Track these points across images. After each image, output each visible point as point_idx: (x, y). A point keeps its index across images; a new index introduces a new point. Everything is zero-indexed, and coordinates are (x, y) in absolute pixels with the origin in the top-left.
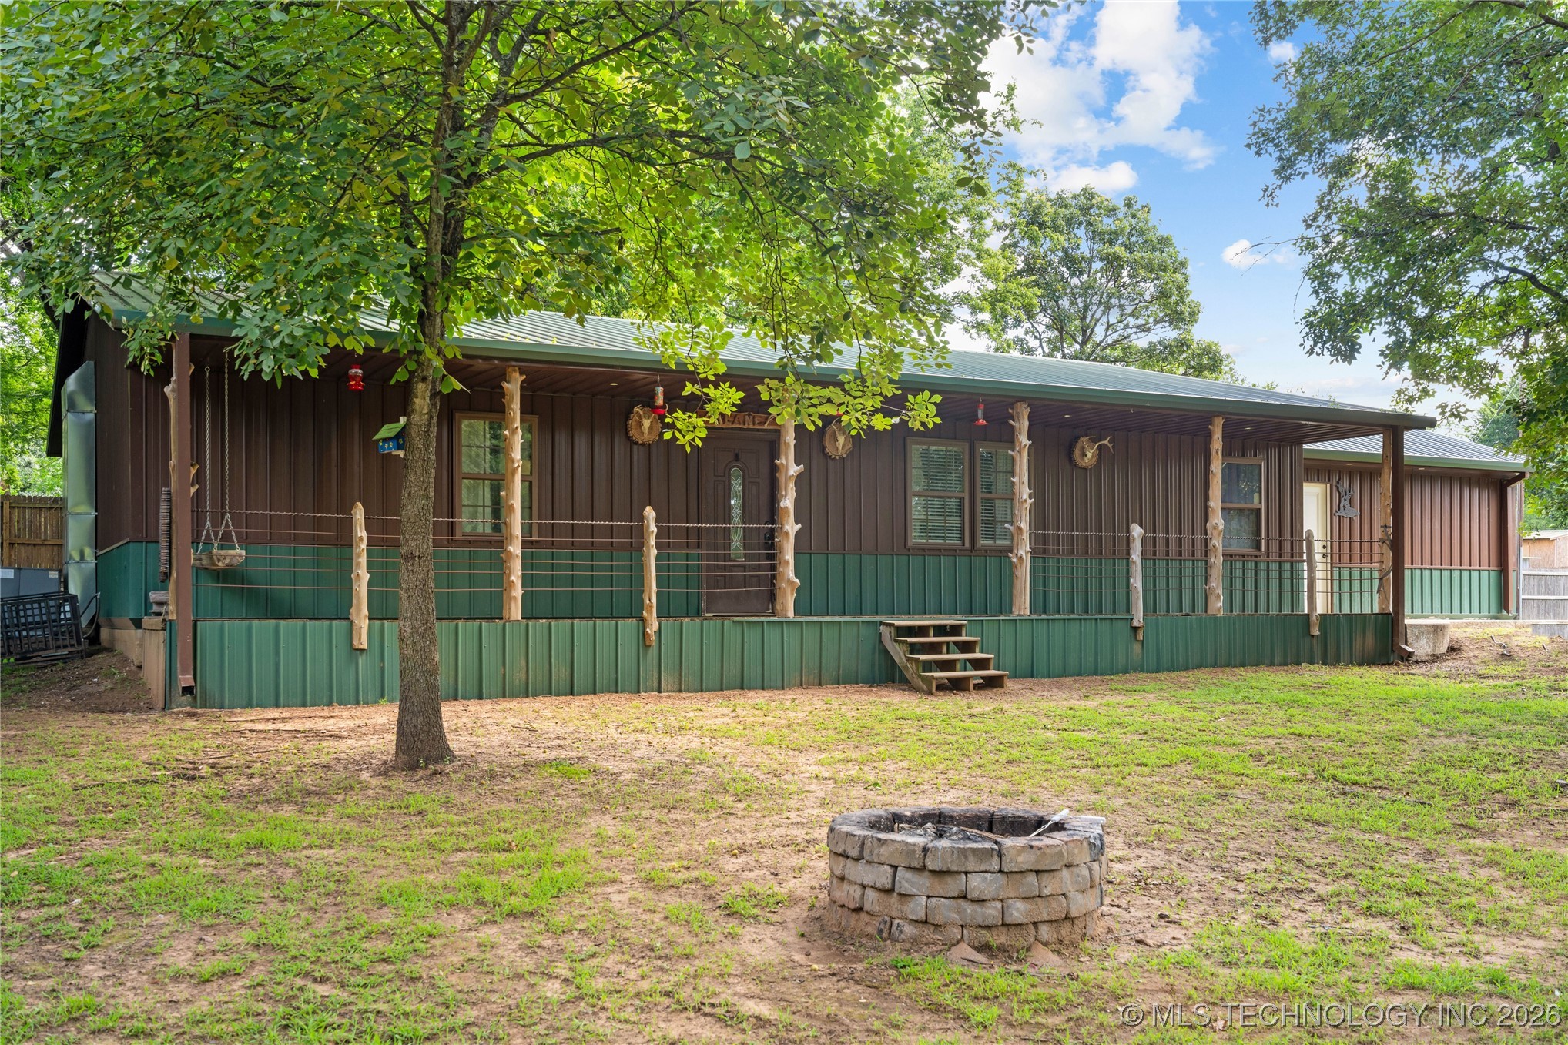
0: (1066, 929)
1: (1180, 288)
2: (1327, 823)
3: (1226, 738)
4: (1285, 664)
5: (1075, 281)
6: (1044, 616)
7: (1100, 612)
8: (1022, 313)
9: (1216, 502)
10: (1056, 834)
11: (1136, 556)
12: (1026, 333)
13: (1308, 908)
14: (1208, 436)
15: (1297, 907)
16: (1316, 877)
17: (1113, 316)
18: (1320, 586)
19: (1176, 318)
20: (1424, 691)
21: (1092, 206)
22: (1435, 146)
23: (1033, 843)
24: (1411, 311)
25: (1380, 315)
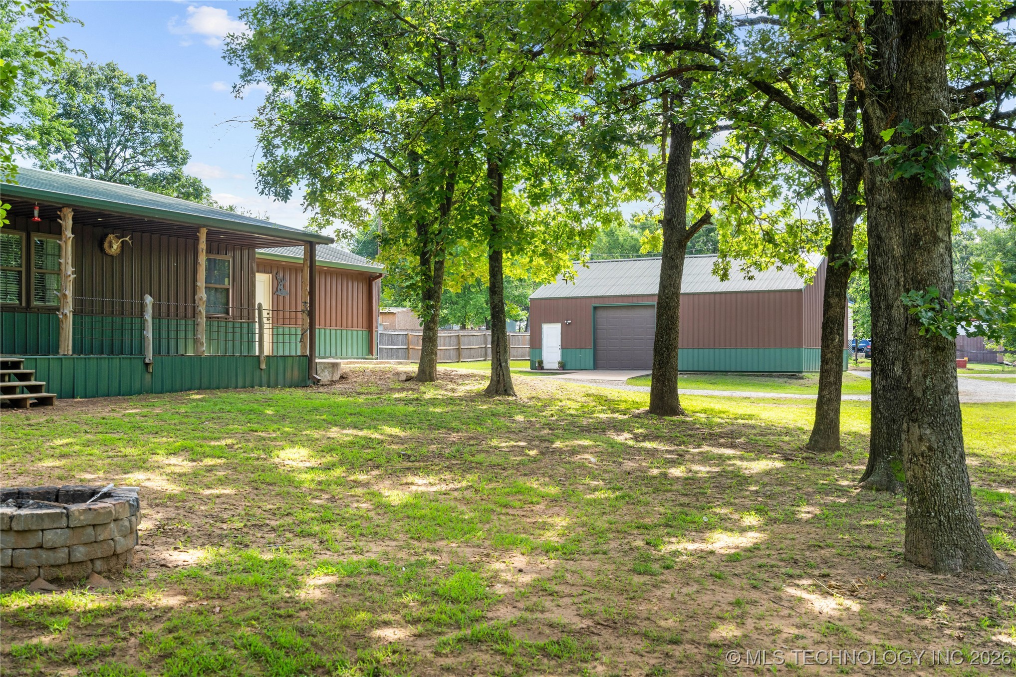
0: (113, 562)
1: (176, 142)
2: (274, 484)
3: (210, 435)
4: (245, 387)
5: (101, 126)
6: (82, 356)
7: (122, 354)
8: (62, 143)
9: (201, 283)
10: (106, 500)
11: (148, 316)
12: (65, 158)
13: (266, 535)
14: (197, 239)
15: (259, 535)
16: (270, 516)
17: (129, 152)
18: (267, 338)
19: (172, 160)
20: (327, 402)
21: (114, 77)
22: (335, 76)
23: (92, 507)
24: (319, 173)
25: (303, 173)
